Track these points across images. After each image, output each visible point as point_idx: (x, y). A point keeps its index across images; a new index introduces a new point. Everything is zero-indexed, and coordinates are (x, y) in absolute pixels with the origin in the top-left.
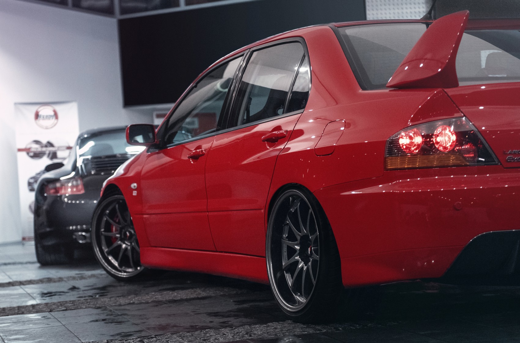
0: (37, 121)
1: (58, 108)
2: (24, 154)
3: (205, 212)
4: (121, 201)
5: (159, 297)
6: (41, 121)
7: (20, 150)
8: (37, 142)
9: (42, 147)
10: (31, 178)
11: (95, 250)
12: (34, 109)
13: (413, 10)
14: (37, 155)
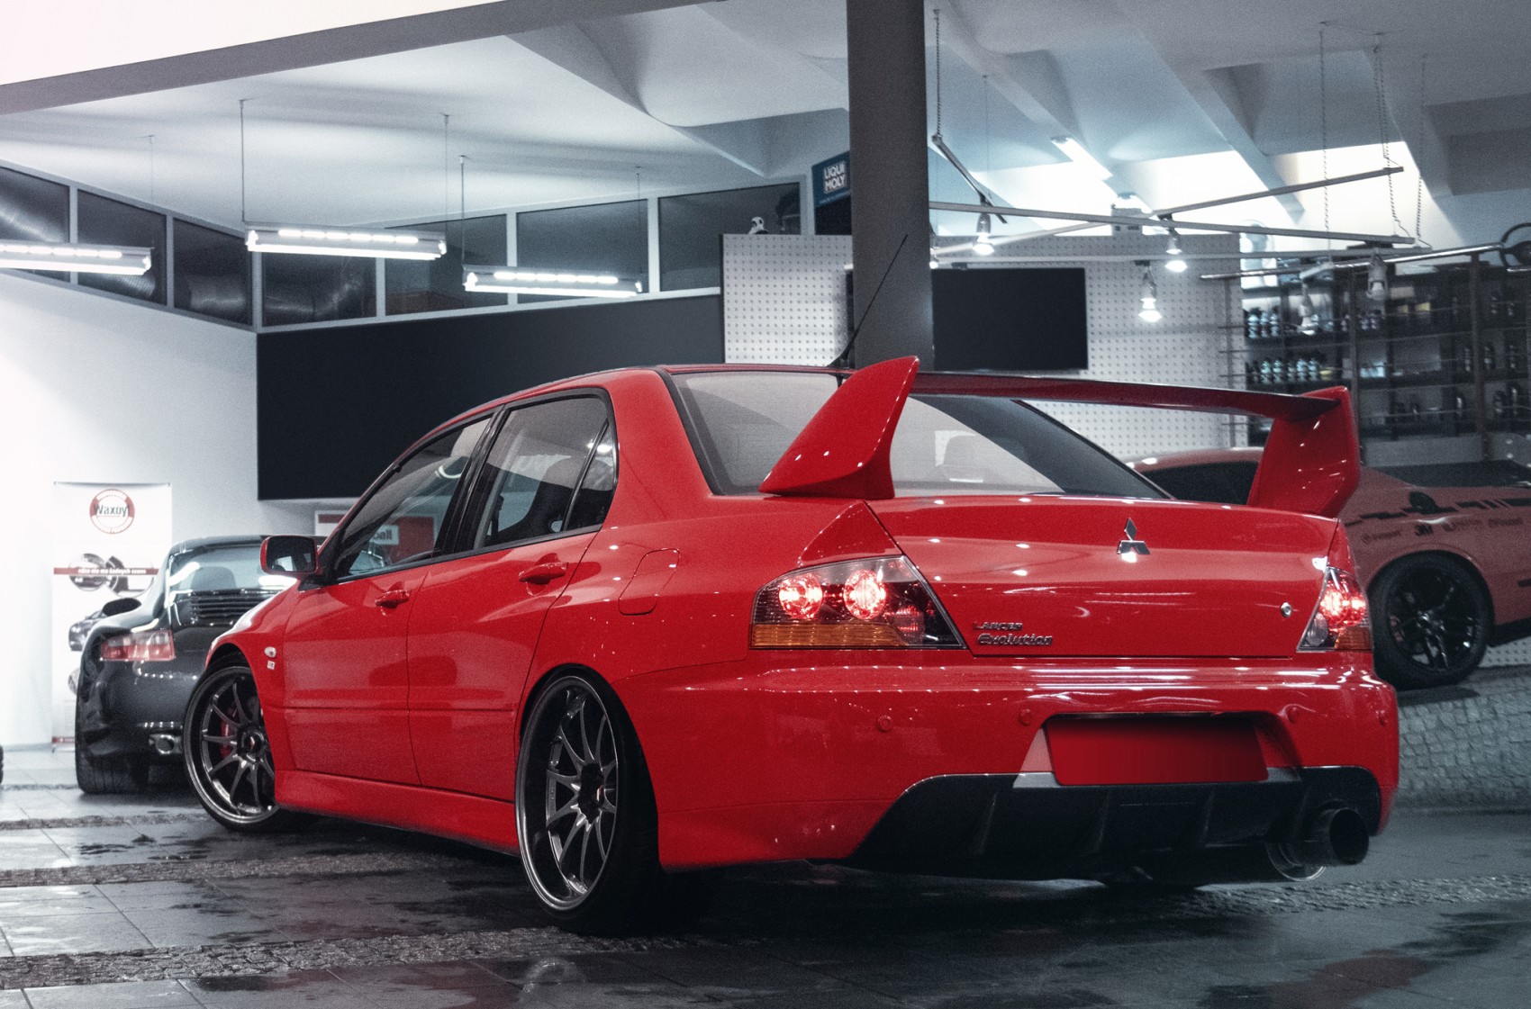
0: (94, 517)
1: (134, 494)
2: (67, 578)
3: (404, 709)
4: (243, 678)
5: (305, 866)
6: (100, 519)
7: (57, 571)
8: (91, 557)
9: (101, 568)
10: (76, 625)
11: (189, 768)
12: (91, 493)
13: (812, 346)
14: (89, 583)
